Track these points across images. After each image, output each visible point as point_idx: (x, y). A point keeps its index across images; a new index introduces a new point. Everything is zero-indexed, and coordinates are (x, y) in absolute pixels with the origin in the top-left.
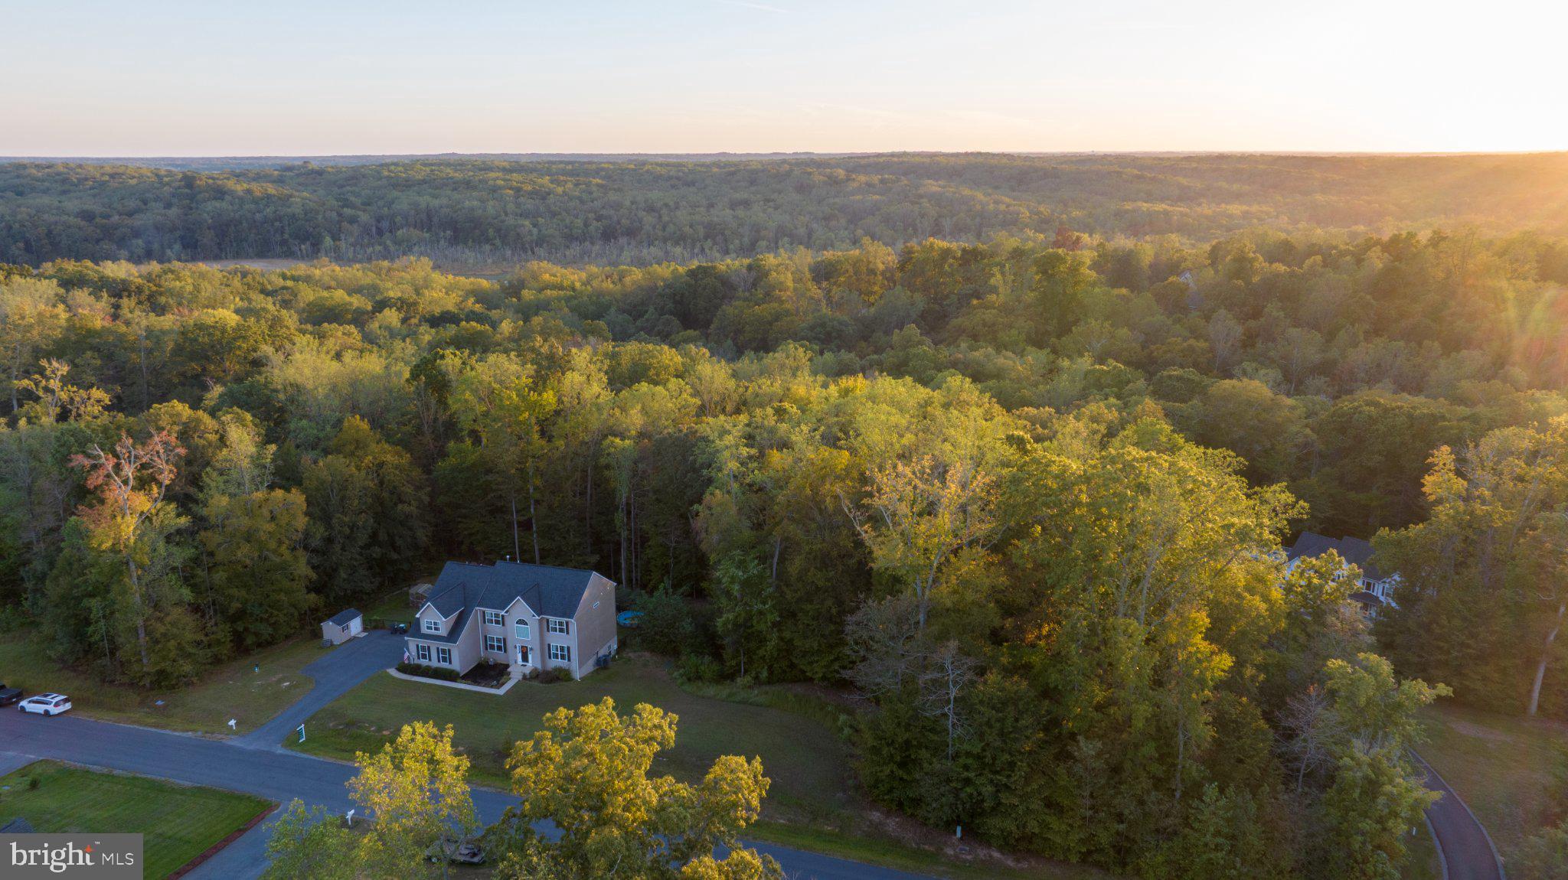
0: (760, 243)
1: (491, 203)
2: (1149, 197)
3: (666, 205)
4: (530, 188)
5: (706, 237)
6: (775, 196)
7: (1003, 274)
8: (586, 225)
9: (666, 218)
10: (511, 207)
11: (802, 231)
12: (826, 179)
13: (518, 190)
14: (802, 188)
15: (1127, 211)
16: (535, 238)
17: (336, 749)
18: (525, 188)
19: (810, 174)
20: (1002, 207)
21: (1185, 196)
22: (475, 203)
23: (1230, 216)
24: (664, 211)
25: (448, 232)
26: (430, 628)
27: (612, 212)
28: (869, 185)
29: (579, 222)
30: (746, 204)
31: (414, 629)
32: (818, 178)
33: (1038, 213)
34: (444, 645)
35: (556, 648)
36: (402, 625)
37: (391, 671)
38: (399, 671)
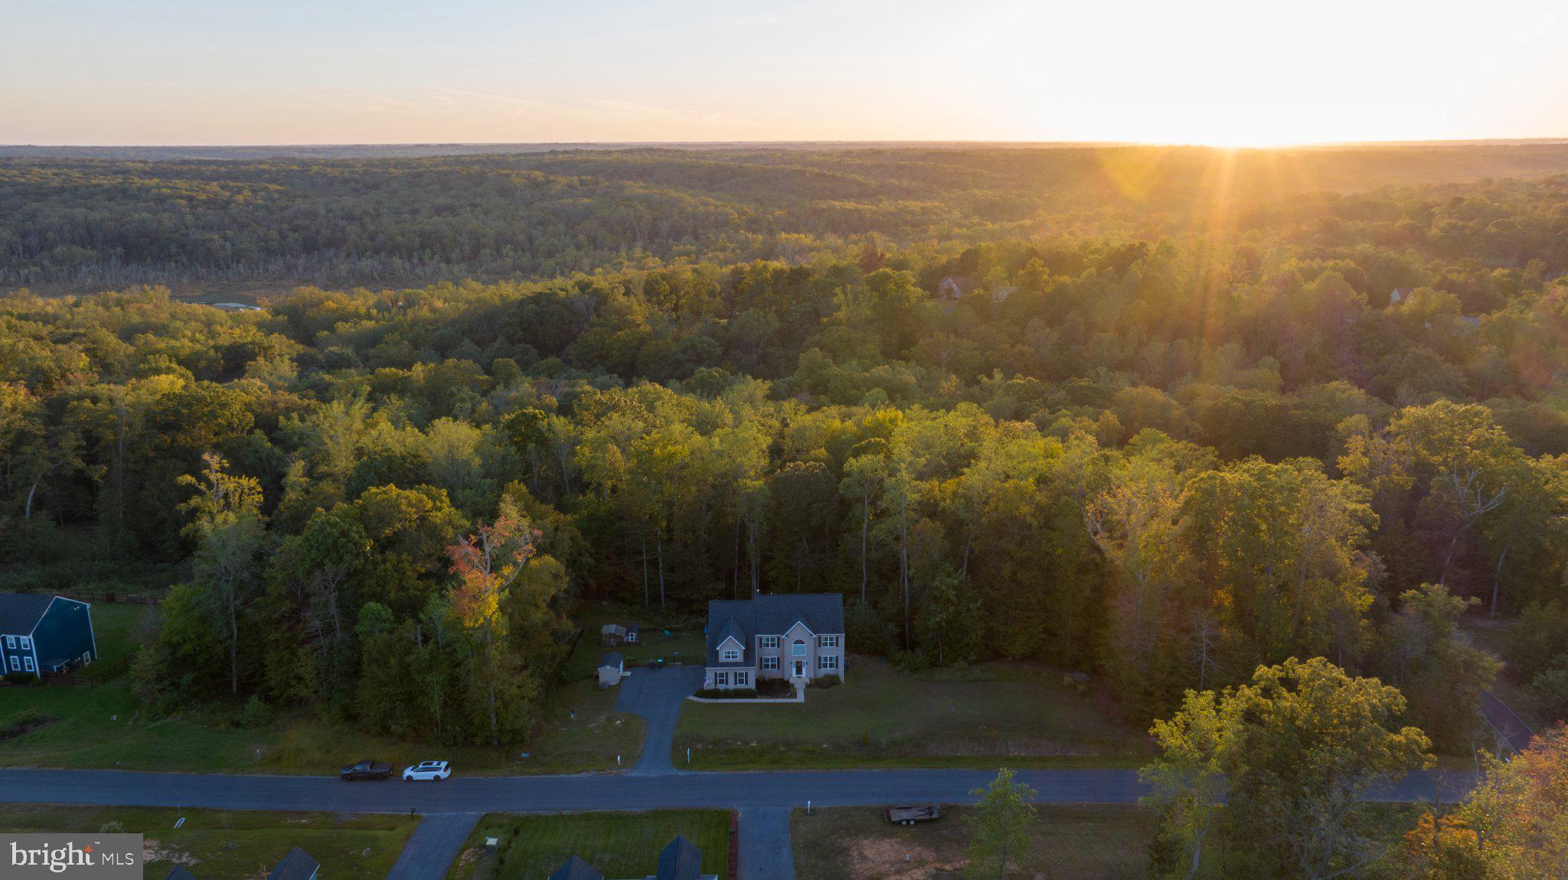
0: (482, 251)
1: (166, 215)
2: (835, 196)
3: (366, 212)
4: (204, 197)
5: (423, 247)
6: (478, 200)
7: (844, 293)
8: (282, 236)
9: (371, 228)
10: (189, 218)
11: (522, 237)
12: (526, 181)
13: (190, 199)
14: (504, 191)
15: (823, 210)
16: (229, 252)
17: (723, 764)
18: (199, 197)
19: (507, 176)
20: (712, 209)
21: (864, 193)
22: (145, 215)
23: (911, 212)
24: (367, 219)
25: (119, 249)
26: (729, 657)
27: (308, 222)
28: (570, 186)
29: (274, 234)
30: (450, 209)
31: (714, 659)
32: (517, 180)
33: (745, 213)
34: (741, 670)
35: (826, 659)
36: (660, 661)
37: (691, 698)
38: (701, 697)
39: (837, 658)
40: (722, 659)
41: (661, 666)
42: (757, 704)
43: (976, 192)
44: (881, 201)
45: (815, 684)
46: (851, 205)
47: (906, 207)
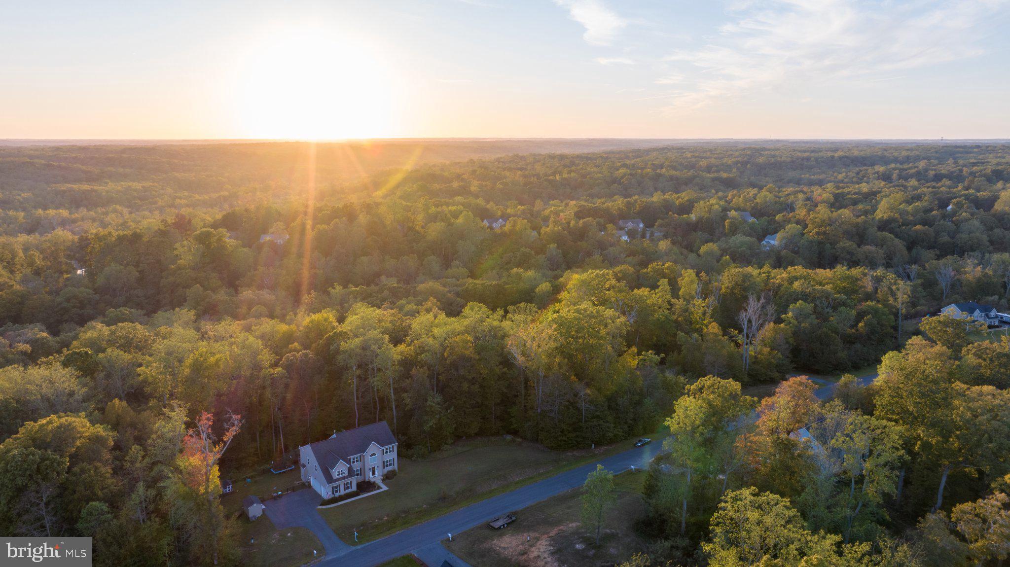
17: (377, 534)
26: (340, 474)
31: (330, 479)
34: (348, 480)
35: (387, 462)
36: (280, 493)
37: (320, 507)
38: (326, 505)
39: (393, 459)
40: (335, 476)
41: (279, 496)
42: (363, 498)
43: (176, 175)
44: (107, 183)
45: (387, 477)
46: (86, 187)
47: (129, 187)
